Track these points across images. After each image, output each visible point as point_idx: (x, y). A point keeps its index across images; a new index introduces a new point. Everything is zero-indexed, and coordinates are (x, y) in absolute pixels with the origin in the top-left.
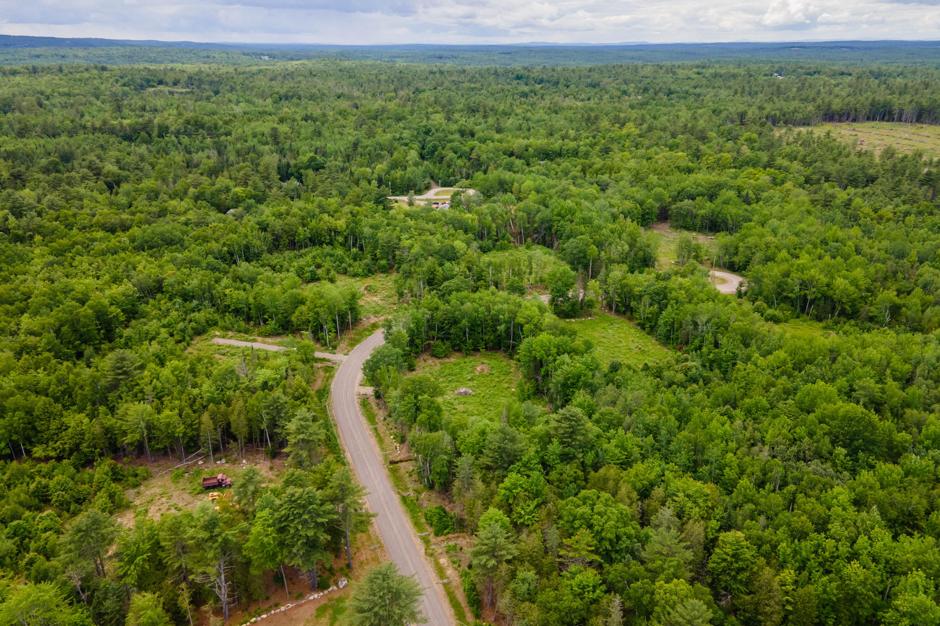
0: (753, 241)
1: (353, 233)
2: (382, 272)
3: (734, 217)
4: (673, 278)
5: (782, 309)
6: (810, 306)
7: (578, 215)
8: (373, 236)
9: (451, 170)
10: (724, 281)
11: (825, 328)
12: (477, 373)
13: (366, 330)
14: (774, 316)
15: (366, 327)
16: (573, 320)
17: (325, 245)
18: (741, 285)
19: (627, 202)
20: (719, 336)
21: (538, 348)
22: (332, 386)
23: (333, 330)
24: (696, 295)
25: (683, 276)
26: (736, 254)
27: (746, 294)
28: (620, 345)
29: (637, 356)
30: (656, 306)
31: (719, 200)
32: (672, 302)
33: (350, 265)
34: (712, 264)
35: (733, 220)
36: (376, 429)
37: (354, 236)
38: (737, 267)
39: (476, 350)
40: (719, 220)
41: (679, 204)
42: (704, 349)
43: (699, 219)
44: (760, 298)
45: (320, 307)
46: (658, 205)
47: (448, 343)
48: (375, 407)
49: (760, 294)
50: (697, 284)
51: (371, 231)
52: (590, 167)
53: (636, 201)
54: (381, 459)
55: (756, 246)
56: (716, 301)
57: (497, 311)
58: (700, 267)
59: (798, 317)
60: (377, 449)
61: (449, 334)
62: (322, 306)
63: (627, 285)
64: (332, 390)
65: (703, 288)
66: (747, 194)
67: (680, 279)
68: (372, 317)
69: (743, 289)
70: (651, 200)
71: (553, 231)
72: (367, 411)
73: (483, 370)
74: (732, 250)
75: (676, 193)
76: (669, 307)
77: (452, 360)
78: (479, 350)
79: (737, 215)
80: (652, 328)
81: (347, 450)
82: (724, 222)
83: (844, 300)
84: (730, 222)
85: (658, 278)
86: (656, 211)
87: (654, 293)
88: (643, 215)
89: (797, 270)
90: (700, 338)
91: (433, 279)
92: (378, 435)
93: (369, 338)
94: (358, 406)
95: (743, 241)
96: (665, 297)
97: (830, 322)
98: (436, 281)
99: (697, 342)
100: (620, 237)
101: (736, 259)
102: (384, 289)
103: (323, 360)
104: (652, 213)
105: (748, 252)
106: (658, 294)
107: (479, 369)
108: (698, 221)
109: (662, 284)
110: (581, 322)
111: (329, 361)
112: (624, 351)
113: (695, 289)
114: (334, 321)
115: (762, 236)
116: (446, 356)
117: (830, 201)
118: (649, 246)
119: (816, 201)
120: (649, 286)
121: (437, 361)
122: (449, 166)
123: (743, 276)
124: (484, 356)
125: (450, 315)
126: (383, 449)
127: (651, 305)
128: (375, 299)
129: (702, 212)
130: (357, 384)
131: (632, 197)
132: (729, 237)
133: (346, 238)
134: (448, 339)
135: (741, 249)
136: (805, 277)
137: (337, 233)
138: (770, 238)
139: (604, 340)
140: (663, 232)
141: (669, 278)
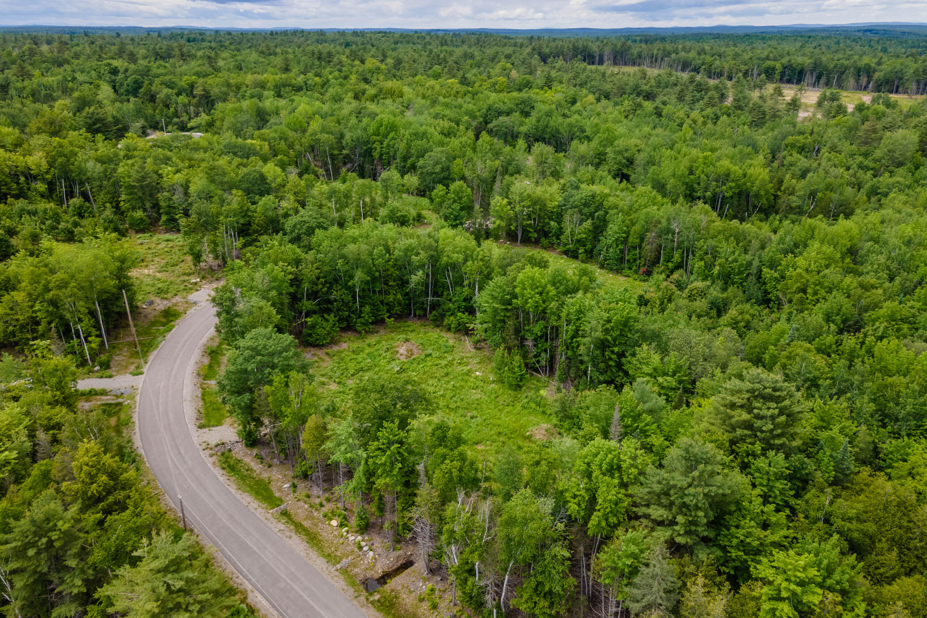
1: (66, 174)
2: (137, 232)
3: (567, 129)
6: (723, 206)
8: (106, 176)
9: (172, 110)
12: (403, 358)
13: (154, 323)
15: (151, 317)
17: (10, 200)
21: (528, 292)
22: (138, 442)
23: (94, 332)
30: (589, 221)
33: (76, 224)
35: (566, 132)
36: (285, 513)
37: (67, 179)
39: (379, 322)
40: (548, 136)
45: (59, 287)
47: (332, 318)
48: (256, 466)
51: (99, 168)
52: (363, 94)
54: (340, 583)
57: (407, 250)
60: (319, 563)
61: (329, 302)
62: (63, 285)
64: (141, 451)
68: (157, 300)
71: (376, 154)
72: (243, 478)
73: (410, 353)
74: (596, 159)
77: (344, 346)
78: (382, 321)
80: (589, 252)
81: (249, 587)
83: (762, 193)
84: (564, 135)
87: (582, 204)
91: (249, 224)
92: (299, 528)
93: (169, 336)
94: (218, 472)
98: (255, 227)
102: (155, 255)
103: (91, 394)
107: (402, 350)
111: (104, 393)
114: (92, 314)
116: (333, 342)
121: (320, 353)
122: (167, 106)
124: (394, 330)
125: (326, 268)
126: (331, 558)
127: (582, 221)
128: (146, 271)
130: (192, 427)
133: (51, 185)
134: (328, 311)
137: (30, 177)
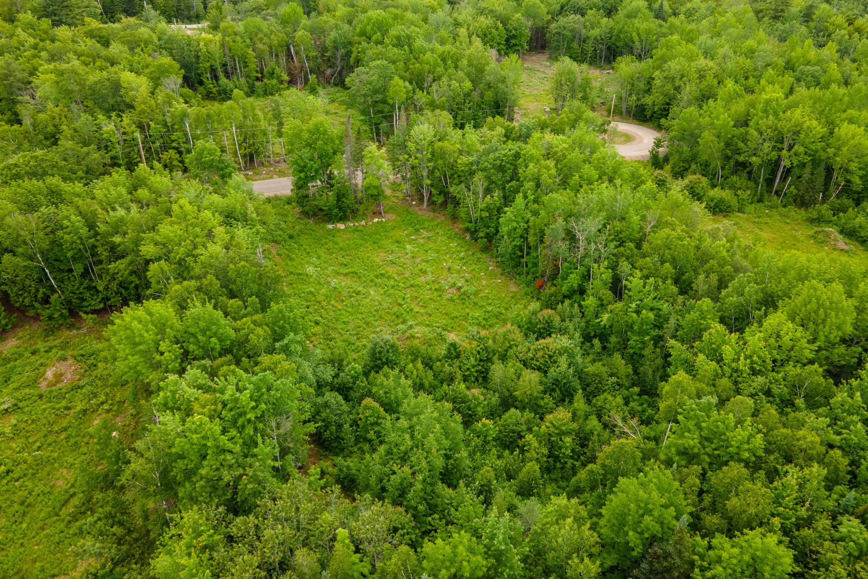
0: (678, 67)
3: (643, 37)
4: (536, 135)
5: (732, 187)
6: (784, 179)
7: (394, 32)
10: (628, 138)
11: (812, 221)
12: (42, 387)
14: (722, 201)
16: (341, 226)
18: (658, 144)
19: (482, 19)
20: (624, 266)
24: (578, 168)
25: (557, 131)
26: (648, 91)
27: (666, 159)
28: (421, 280)
29: (450, 308)
30: (497, 194)
31: (621, 14)
32: (529, 185)
34: (609, 111)
35: (641, 41)
38: (649, 113)
40: (620, 44)
41: (563, 21)
42: (590, 302)
43: (590, 42)
44: (693, 166)
46: (530, 24)
49: (694, 158)
50: (581, 145)
53: (498, 17)
55: (682, 76)
56: (618, 182)
58: (589, 114)
59: (760, 201)
63: (443, 154)
65: (592, 152)
66: (661, 6)
67: (549, 137)
69: (662, 151)
70: (518, 15)
74: (642, 85)
75: (558, 7)
76: (519, 199)
79: (648, 32)
80: (489, 238)
82: (627, 45)
83: (853, 166)
84: (637, 44)
85: (508, 136)
86: (528, 33)
88: (507, 40)
89: (765, 111)
90: (581, 269)
95: (659, 67)
96: (515, 177)
97: (825, 209)
99: (574, 280)
100: (456, 67)
101: (648, 100)
104: (521, 35)
105: (669, 87)
106: (501, 169)
107: (50, 373)
108: (589, 48)
109: (513, 146)
110: (356, 230)
112: (427, 295)
113: (575, 156)
115: (691, 58)
117: (782, 11)
118: (503, 80)
119: (761, 11)
120: (487, 153)
123: (659, 128)
127: (488, 191)
129: (595, 33)
131: (491, 11)
132: (637, 64)
135: (657, 82)
136: (784, 125)
138: (702, 62)
139: (391, 270)
140: (537, 67)
141: (528, 136)
